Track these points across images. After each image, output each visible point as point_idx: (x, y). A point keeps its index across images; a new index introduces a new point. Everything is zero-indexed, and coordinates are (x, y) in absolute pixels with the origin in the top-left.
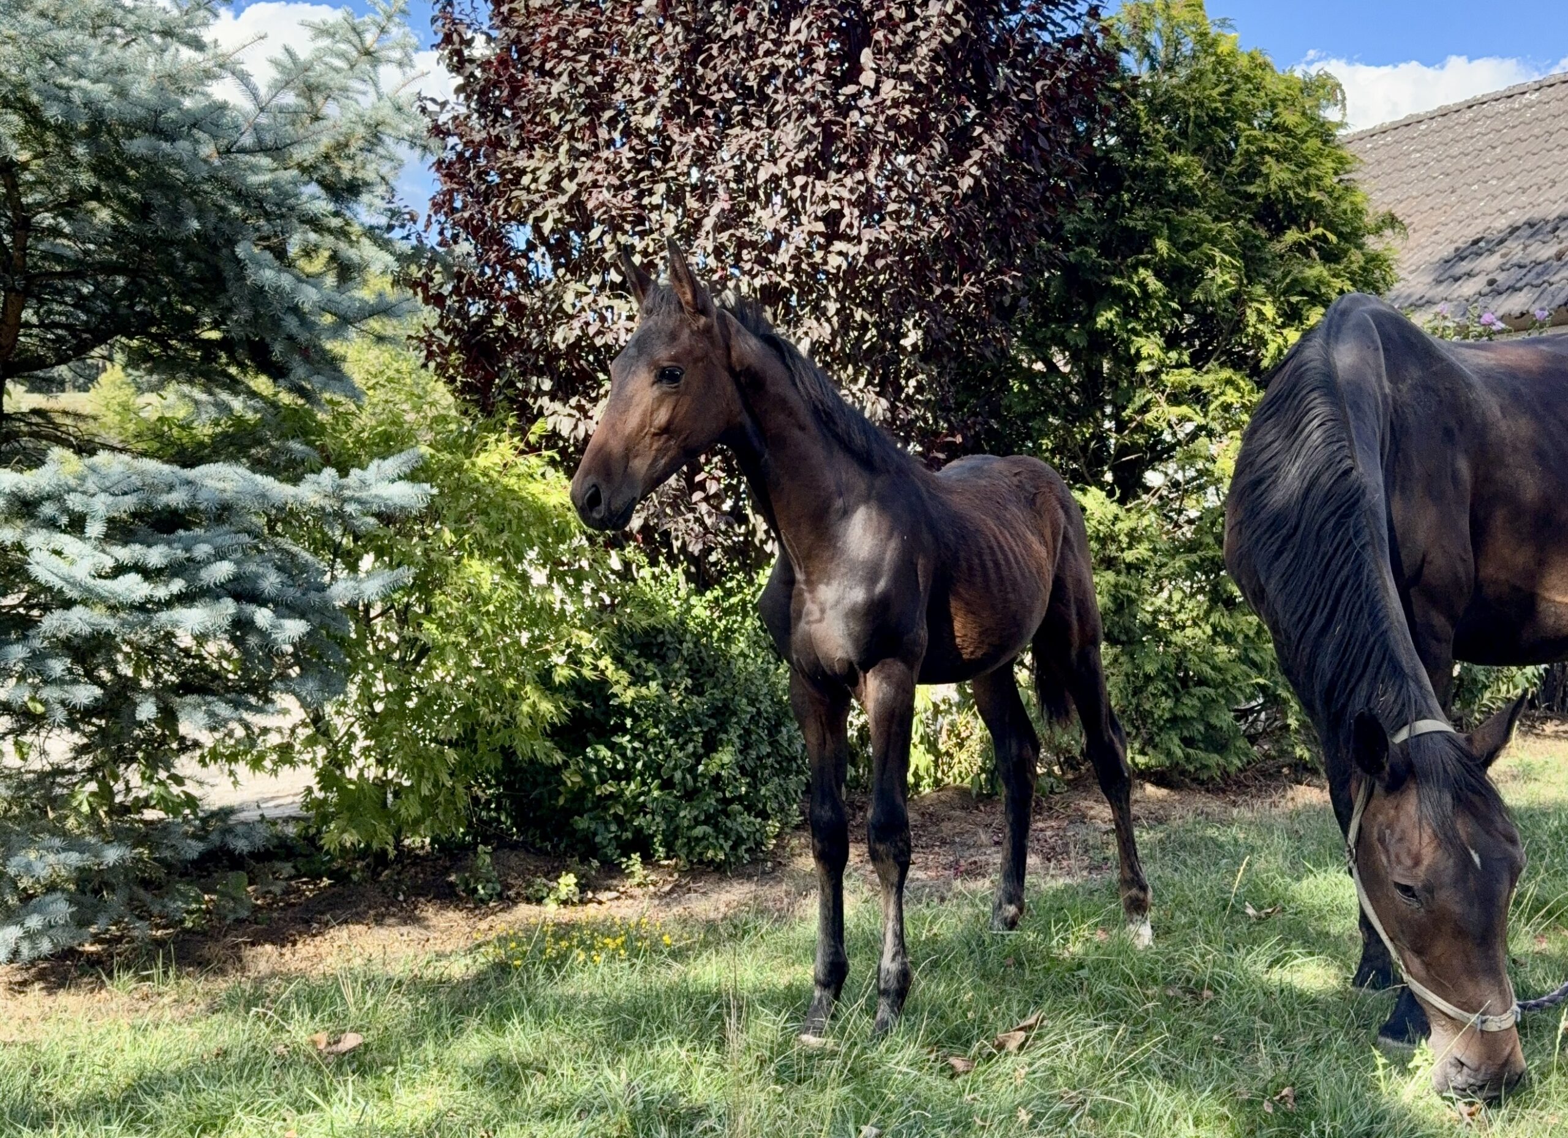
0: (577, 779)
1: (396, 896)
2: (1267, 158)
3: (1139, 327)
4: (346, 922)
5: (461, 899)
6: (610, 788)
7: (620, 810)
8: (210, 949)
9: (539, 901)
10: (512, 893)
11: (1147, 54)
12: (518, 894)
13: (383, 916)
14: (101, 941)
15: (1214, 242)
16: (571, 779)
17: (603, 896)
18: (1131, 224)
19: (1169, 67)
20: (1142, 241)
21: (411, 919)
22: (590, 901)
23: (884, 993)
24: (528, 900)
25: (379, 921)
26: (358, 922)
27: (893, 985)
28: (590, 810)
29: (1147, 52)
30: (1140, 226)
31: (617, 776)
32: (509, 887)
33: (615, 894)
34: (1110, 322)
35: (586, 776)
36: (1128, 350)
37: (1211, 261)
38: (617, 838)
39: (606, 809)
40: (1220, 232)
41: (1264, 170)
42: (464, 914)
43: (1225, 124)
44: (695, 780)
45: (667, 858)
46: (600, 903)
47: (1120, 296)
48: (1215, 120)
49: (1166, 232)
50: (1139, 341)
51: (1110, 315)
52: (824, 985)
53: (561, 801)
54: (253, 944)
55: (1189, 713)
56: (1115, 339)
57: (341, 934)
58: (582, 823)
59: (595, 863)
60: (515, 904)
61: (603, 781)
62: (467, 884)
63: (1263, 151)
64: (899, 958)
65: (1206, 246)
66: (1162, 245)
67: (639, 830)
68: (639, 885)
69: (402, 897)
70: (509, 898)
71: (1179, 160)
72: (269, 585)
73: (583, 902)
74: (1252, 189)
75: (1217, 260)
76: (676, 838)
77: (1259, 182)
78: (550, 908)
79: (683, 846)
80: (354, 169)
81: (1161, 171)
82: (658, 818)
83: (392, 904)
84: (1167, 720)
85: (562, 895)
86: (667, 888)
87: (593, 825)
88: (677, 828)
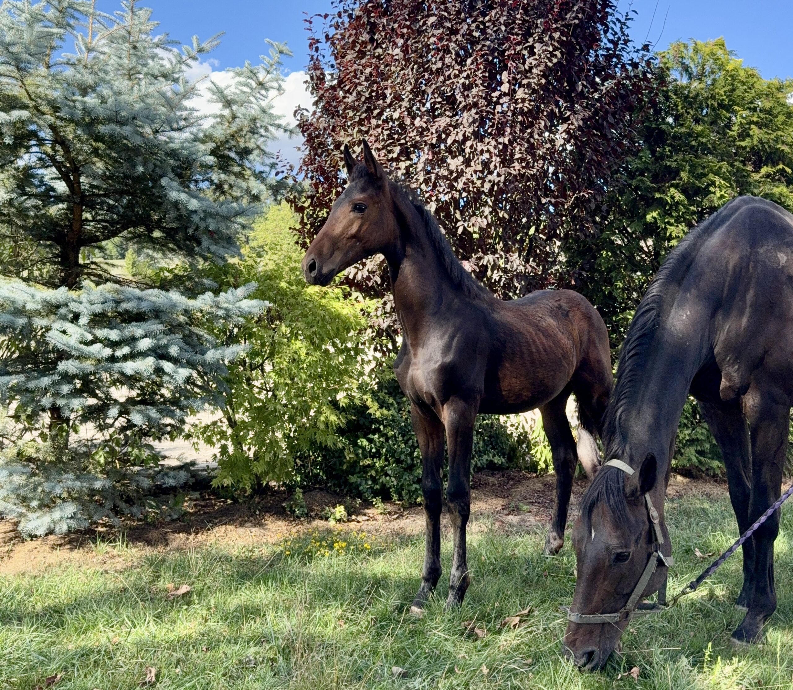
0: (352, 456)
1: (255, 512)
2: (753, 126)
3: (672, 221)
4: (226, 524)
5: (287, 515)
6: (368, 462)
7: (373, 473)
8: (154, 534)
9: (327, 519)
10: (313, 514)
11: (687, 71)
12: (317, 515)
13: (246, 521)
14: (106, 527)
15: (717, 173)
16: (349, 456)
17: (360, 518)
18: (669, 163)
19: (701, 77)
20: (675, 173)
21: (259, 524)
22: (353, 520)
23: (452, 587)
24: (321, 518)
25: (242, 525)
26: (230, 525)
27: (457, 584)
28: (359, 472)
29: (686, 69)
30: (674, 165)
31: (373, 456)
32: (312, 510)
33: (366, 518)
34: (655, 218)
35: (357, 455)
36: (665, 233)
37: (713, 183)
38: (371, 488)
39: (366, 473)
40: (720, 168)
41: (751, 133)
42: (286, 523)
43: (728, 108)
44: (412, 460)
45: (399, 500)
46: (358, 522)
47: (661, 203)
48: (721, 105)
49: (688, 168)
50: (671, 229)
51: (655, 214)
52: (426, 580)
53: (345, 467)
54: (173, 532)
55: (700, 437)
56: (659, 227)
57: (220, 530)
58: (353, 479)
59: (359, 501)
60: (314, 519)
61: (366, 458)
62: (291, 508)
63: (751, 123)
64: (460, 569)
65: (711, 176)
66: (684, 175)
67: (383, 485)
68: (381, 514)
69: (258, 513)
70: (311, 516)
71: (700, 128)
72: (174, 351)
73: (349, 521)
74: (743, 144)
75: (717, 183)
76: (403, 490)
77: (747, 139)
78: (332, 523)
79: (406, 494)
80: (245, 142)
81: (690, 135)
82: (393, 479)
83: (252, 516)
84: (687, 441)
85: (338, 516)
86: (395, 516)
87: (359, 480)
88: (402, 485)
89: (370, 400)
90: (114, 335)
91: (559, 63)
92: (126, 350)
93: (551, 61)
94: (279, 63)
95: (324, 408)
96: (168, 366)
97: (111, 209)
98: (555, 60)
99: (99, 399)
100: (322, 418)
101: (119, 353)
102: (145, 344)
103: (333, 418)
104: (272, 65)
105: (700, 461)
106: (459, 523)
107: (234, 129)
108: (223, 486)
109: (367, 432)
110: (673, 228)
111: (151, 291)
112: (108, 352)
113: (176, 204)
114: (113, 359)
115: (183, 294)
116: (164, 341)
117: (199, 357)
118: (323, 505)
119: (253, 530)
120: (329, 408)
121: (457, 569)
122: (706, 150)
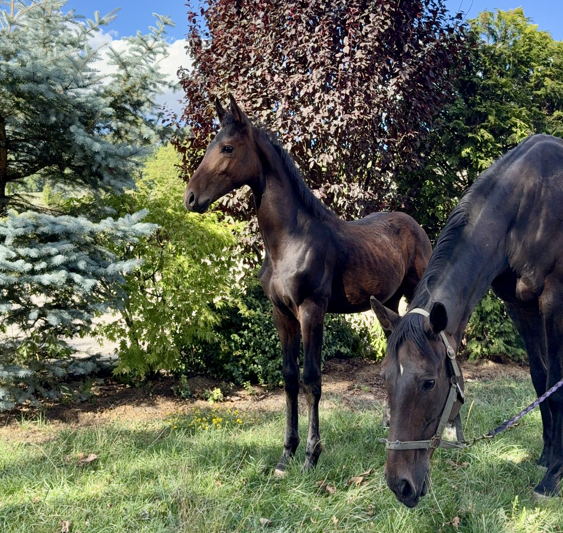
0: (226, 348)
1: (148, 394)
2: (546, 78)
3: (482, 155)
4: (125, 404)
5: (175, 397)
6: (238, 353)
7: (244, 362)
8: (67, 413)
9: (206, 399)
10: (195, 395)
11: (493, 34)
12: (198, 396)
13: (141, 402)
14: (29, 407)
15: (518, 117)
16: (224, 348)
17: (233, 399)
18: (479, 109)
19: (504, 39)
20: (484, 117)
21: (152, 404)
22: (228, 400)
23: (308, 454)
24: (202, 399)
25: (138, 405)
26: (129, 405)
27: (312, 451)
28: (232, 361)
29: (492, 33)
30: (483, 110)
31: (243, 348)
32: (194, 392)
33: (239, 398)
34: (468, 153)
35: (230, 347)
36: (477, 166)
37: (515, 125)
38: (242, 374)
39: (238, 361)
40: (521, 112)
41: (545, 84)
42: (174, 403)
43: (527, 64)
44: (275, 351)
45: (265, 383)
46: (232, 401)
47: (474, 141)
48: (521, 62)
49: (494, 113)
50: (481, 162)
51: (468, 150)
52: (287, 448)
53: (221, 357)
54: (83, 411)
55: (507, 330)
56: (472, 161)
57: (121, 409)
58: (227, 367)
59: (232, 384)
60: (196, 400)
61: (237, 349)
62: (178, 391)
63: (545, 75)
64: (314, 438)
65: (513, 119)
66: (491, 118)
67: (252, 372)
68: (250, 394)
69: (151, 395)
70: (194, 397)
71: (504, 80)
72: (82, 265)
73: (224, 401)
74: (539, 93)
75: (518, 125)
76: (268, 375)
77: (543, 89)
78: (210, 403)
79: (271, 378)
80: (138, 96)
81: (495, 86)
82: (260, 367)
83: (146, 397)
84: (497, 333)
85: (216, 397)
86: (262, 396)
87: (232, 368)
88: (267, 371)
89: (240, 303)
90: (34, 253)
91: (390, 29)
92: (43, 265)
93: (383, 28)
94: (164, 32)
95: (204, 310)
96: (77, 277)
97: (30, 151)
98: (386, 27)
99: (23, 304)
100: (202, 318)
101: (38, 267)
102: (58, 260)
103: (211, 318)
104: (158, 34)
105: (507, 350)
106: (313, 401)
107: (129, 85)
108: (122, 374)
109: (238, 329)
110: (483, 161)
111: (63, 217)
112: (28, 266)
113: (82, 147)
114: (33, 272)
115: (89, 219)
116: (74, 257)
117: (102, 270)
118: (203, 388)
119: (147, 409)
120: (208, 310)
121: (312, 439)
122: (509, 97)
